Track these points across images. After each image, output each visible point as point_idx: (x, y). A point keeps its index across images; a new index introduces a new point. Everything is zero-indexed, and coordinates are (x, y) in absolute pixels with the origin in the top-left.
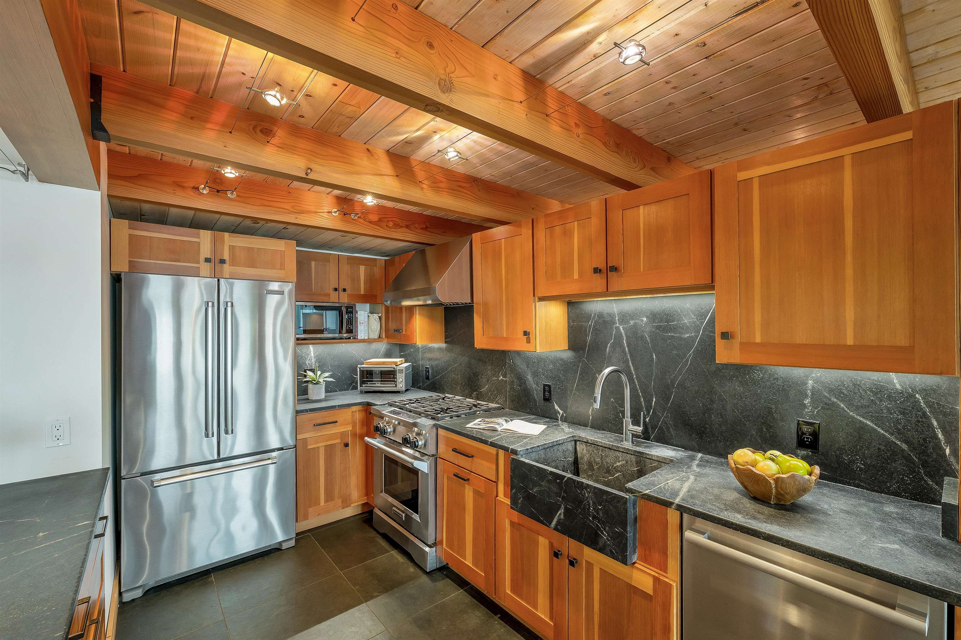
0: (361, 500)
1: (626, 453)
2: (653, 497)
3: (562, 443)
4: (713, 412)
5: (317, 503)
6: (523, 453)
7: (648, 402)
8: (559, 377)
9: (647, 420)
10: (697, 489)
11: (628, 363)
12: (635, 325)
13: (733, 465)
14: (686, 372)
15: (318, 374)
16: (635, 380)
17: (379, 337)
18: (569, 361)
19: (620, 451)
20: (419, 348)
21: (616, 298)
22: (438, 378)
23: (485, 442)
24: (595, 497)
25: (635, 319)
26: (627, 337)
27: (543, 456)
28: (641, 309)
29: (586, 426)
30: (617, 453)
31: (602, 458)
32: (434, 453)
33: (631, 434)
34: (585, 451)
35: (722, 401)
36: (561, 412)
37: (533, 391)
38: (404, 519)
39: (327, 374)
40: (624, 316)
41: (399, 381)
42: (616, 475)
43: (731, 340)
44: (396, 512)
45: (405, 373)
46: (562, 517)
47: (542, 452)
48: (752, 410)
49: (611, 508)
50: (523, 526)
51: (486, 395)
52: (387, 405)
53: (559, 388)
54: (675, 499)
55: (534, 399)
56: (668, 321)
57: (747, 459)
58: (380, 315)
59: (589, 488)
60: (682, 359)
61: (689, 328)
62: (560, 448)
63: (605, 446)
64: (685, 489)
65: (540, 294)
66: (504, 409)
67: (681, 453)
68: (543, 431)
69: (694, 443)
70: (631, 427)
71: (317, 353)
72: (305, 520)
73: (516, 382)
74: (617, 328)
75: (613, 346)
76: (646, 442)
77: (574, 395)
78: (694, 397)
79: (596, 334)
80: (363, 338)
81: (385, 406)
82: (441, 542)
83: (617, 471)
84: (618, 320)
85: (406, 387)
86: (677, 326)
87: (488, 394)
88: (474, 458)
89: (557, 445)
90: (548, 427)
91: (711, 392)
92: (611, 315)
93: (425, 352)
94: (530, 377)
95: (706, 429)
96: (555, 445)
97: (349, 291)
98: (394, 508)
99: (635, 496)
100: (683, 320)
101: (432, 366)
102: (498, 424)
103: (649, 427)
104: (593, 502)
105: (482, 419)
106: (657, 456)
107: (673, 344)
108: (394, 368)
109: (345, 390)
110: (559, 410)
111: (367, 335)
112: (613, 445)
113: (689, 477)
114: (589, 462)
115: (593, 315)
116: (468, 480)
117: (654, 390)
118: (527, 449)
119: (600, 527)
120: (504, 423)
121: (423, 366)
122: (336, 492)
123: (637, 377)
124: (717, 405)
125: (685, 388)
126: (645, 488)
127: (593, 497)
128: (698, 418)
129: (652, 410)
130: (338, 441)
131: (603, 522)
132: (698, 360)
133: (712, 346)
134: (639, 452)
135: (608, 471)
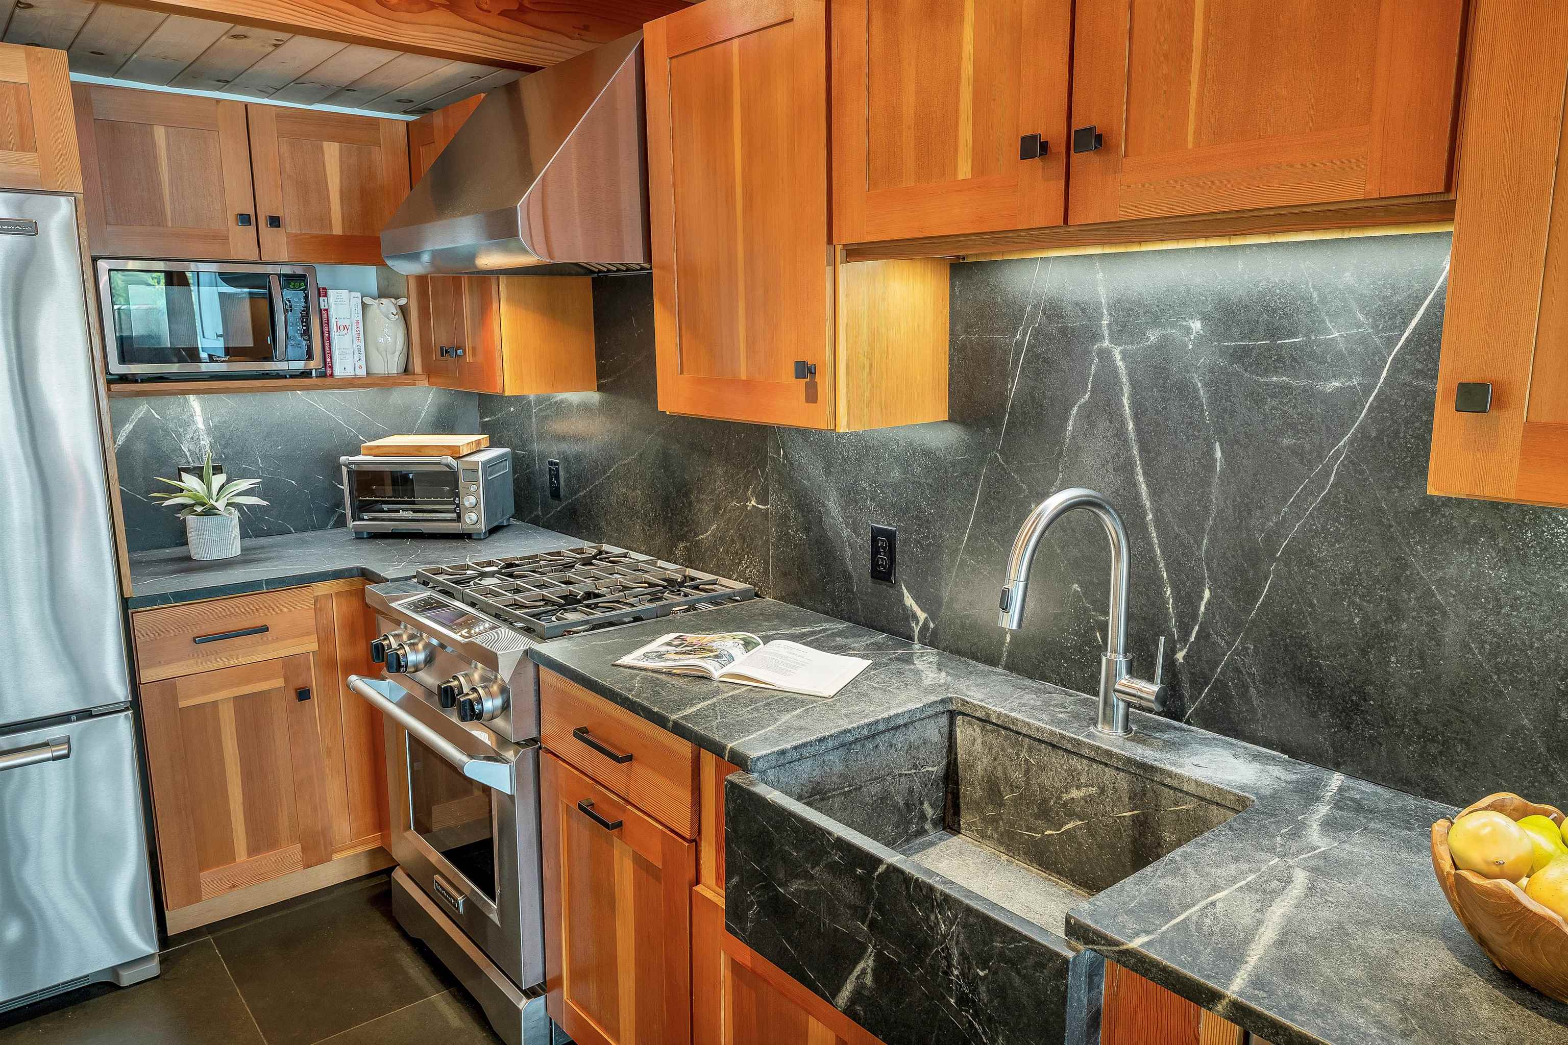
0: (363, 843)
1: (1101, 763)
2: (1154, 964)
3: (905, 725)
4: (1394, 647)
5: (228, 855)
6: (766, 765)
7: (1187, 600)
8: (919, 509)
9: (1180, 656)
10: (1313, 930)
11: (1132, 472)
12: (1163, 344)
13: (1447, 866)
14: (1318, 509)
15: (215, 487)
16: (1152, 529)
17: (405, 371)
18: (949, 458)
19: (1082, 756)
20: (529, 403)
21: (1108, 250)
22: (581, 494)
23: (660, 720)
24: (969, 938)
25: (1163, 326)
26: (1134, 385)
27: (839, 768)
28: (1188, 291)
29: (992, 661)
30: (1074, 761)
31: (1027, 771)
32: (534, 734)
33: (1122, 705)
34: (978, 747)
35: (1430, 611)
36: (922, 616)
37: (843, 548)
38: (461, 910)
39: (245, 484)
40: (1128, 312)
41: (467, 504)
42: (1067, 827)
43: (1494, 413)
44: (443, 889)
45: (486, 481)
46: (869, 980)
47: (835, 758)
48: (1532, 647)
49: (1017, 980)
50: (765, 980)
51: (712, 551)
52: (415, 580)
53: (918, 542)
54: (1229, 977)
55: (845, 571)
56: (1273, 332)
57: (1496, 852)
58: (403, 301)
59: (949, 909)
60: (1310, 465)
61: (1343, 357)
62: (899, 739)
63: (1039, 736)
64: (1268, 934)
65: (847, 234)
66: (759, 597)
67: (1276, 771)
68: (854, 682)
69: (1321, 739)
70: (1124, 681)
71: (216, 419)
72: (190, 903)
73: (795, 519)
74: (1105, 355)
75: (1089, 415)
76: (1169, 727)
77: (961, 565)
78: (1336, 594)
79: (1037, 373)
80: (350, 373)
81: (409, 582)
82: (558, 982)
83: (1071, 815)
84: (1110, 325)
85: (488, 519)
86: (1302, 350)
87: (718, 550)
88: (634, 763)
89: (888, 730)
90: (874, 664)
91: (1398, 579)
92: (1087, 311)
93: (546, 417)
94: (833, 506)
95: (1365, 697)
96: (883, 732)
97: (291, 226)
98: (437, 877)
99: (1095, 951)
100: (1326, 331)
101: (566, 459)
102: (716, 656)
103: (1185, 678)
104: (962, 954)
105: (678, 634)
106: (1196, 782)
107: (1285, 412)
108: (447, 466)
109: (314, 528)
110: (916, 608)
111: (363, 363)
112: (1063, 737)
113: (1290, 877)
114: (989, 780)
115: (1028, 309)
116: (619, 825)
117: (1208, 564)
118: (783, 752)
119: (980, 1031)
120: (737, 651)
121: (542, 456)
122: (284, 822)
123: (1157, 520)
124: (1413, 624)
125: (1311, 564)
126: (1131, 925)
127: (961, 938)
128: (1343, 661)
129: (1197, 628)
130: (279, 683)
131: (990, 1019)
132: (1362, 472)
133: (1417, 424)
134: (1143, 766)
135: (1045, 813)
